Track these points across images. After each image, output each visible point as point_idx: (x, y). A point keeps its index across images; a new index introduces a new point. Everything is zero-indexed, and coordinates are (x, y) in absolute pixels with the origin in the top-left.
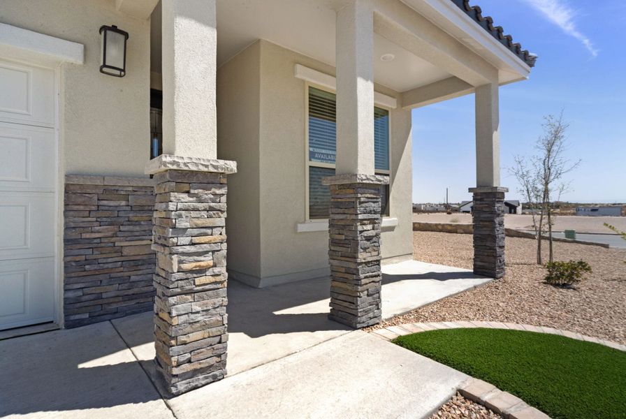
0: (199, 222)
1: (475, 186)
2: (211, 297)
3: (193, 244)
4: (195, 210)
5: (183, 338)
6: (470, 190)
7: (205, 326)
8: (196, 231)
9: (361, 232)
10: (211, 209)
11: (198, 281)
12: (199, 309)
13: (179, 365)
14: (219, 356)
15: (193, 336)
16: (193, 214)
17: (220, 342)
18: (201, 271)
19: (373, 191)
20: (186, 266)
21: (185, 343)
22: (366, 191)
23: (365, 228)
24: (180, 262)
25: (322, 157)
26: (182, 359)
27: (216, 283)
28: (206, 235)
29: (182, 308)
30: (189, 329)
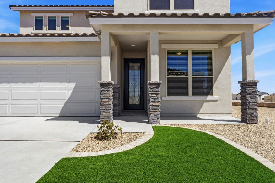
0: (105, 93)
1: (242, 80)
2: (107, 107)
3: (104, 97)
4: (104, 90)
5: (102, 114)
6: (239, 82)
7: (106, 113)
8: (104, 94)
9: (151, 97)
10: (108, 90)
11: (105, 104)
12: (105, 109)
13: (101, 118)
14: (109, 119)
15: (104, 114)
16: (104, 91)
17: (109, 116)
18: (106, 102)
19: (156, 85)
20: (103, 101)
21: (102, 115)
22: (153, 85)
23: (152, 96)
24: (102, 100)
25: (175, 73)
26: (102, 117)
27: (108, 105)
28: (106, 95)
29: (102, 108)
30: (103, 112)
